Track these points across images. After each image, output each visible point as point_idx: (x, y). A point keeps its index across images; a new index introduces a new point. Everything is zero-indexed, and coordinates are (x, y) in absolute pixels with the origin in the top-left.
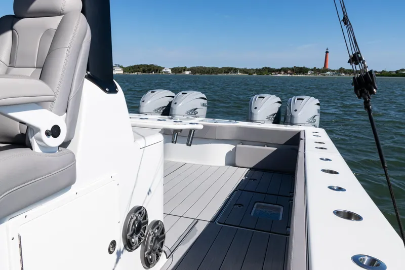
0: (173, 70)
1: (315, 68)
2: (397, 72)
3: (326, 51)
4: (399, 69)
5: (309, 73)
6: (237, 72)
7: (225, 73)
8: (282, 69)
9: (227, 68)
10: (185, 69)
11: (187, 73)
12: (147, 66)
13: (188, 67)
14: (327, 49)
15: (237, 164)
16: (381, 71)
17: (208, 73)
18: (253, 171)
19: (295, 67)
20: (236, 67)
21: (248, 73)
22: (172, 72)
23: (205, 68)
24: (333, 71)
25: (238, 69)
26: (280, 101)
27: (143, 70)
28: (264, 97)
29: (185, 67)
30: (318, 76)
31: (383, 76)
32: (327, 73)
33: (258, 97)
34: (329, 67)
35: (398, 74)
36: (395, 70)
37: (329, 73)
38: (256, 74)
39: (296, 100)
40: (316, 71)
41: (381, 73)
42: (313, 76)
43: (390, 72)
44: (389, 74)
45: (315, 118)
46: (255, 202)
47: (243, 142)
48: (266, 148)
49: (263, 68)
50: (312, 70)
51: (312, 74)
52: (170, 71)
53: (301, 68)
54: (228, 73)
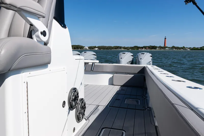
0: (89, 47)
1: (160, 46)
2: (201, 48)
3: (165, 38)
4: (202, 47)
5: (157, 49)
6: (121, 49)
7: (115, 49)
8: (143, 47)
9: (116, 46)
10: (95, 47)
11: (96, 49)
12: (76, 46)
13: (97, 46)
14: (165, 37)
15: (114, 84)
16: (193, 47)
17: (107, 49)
18: (122, 87)
19: (150, 46)
20: (121, 46)
21: (126, 49)
22: (89, 49)
23: (105, 47)
24: (169, 48)
25: (122, 47)
26: (133, 55)
27: (74, 48)
28: (125, 53)
29: (96, 46)
30: (162, 50)
31: (194, 50)
32: (166, 49)
33: (122, 53)
34: (166, 45)
35: (201, 49)
36: (200, 47)
37: (167, 48)
38: (131, 50)
39: (141, 54)
40: (160, 47)
41: (193, 48)
42: (159, 50)
43: (197, 48)
44: (197, 49)
45: (150, 63)
46: (126, 98)
47: (117, 73)
48: (128, 75)
49: (134, 47)
50: (158, 47)
51: (159, 49)
52: (88, 48)
53: (153, 46)
54: (116, 49)
